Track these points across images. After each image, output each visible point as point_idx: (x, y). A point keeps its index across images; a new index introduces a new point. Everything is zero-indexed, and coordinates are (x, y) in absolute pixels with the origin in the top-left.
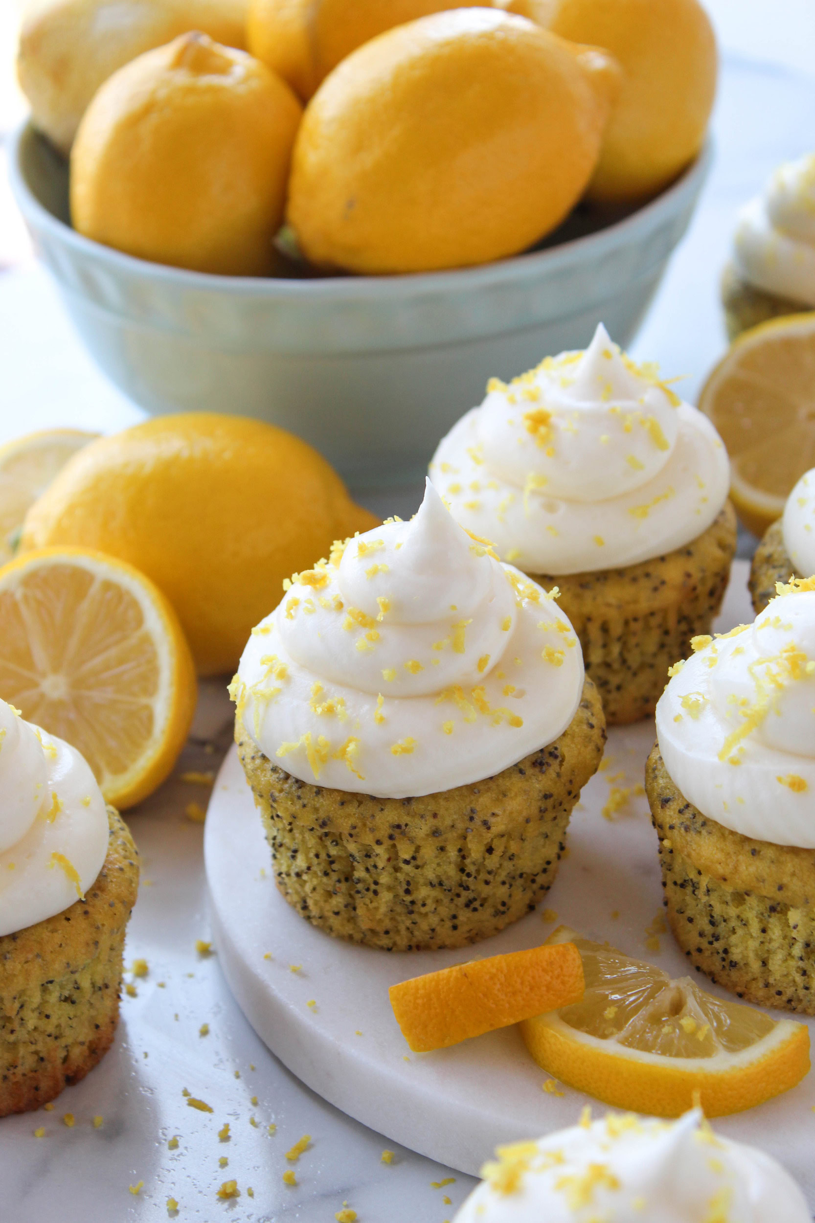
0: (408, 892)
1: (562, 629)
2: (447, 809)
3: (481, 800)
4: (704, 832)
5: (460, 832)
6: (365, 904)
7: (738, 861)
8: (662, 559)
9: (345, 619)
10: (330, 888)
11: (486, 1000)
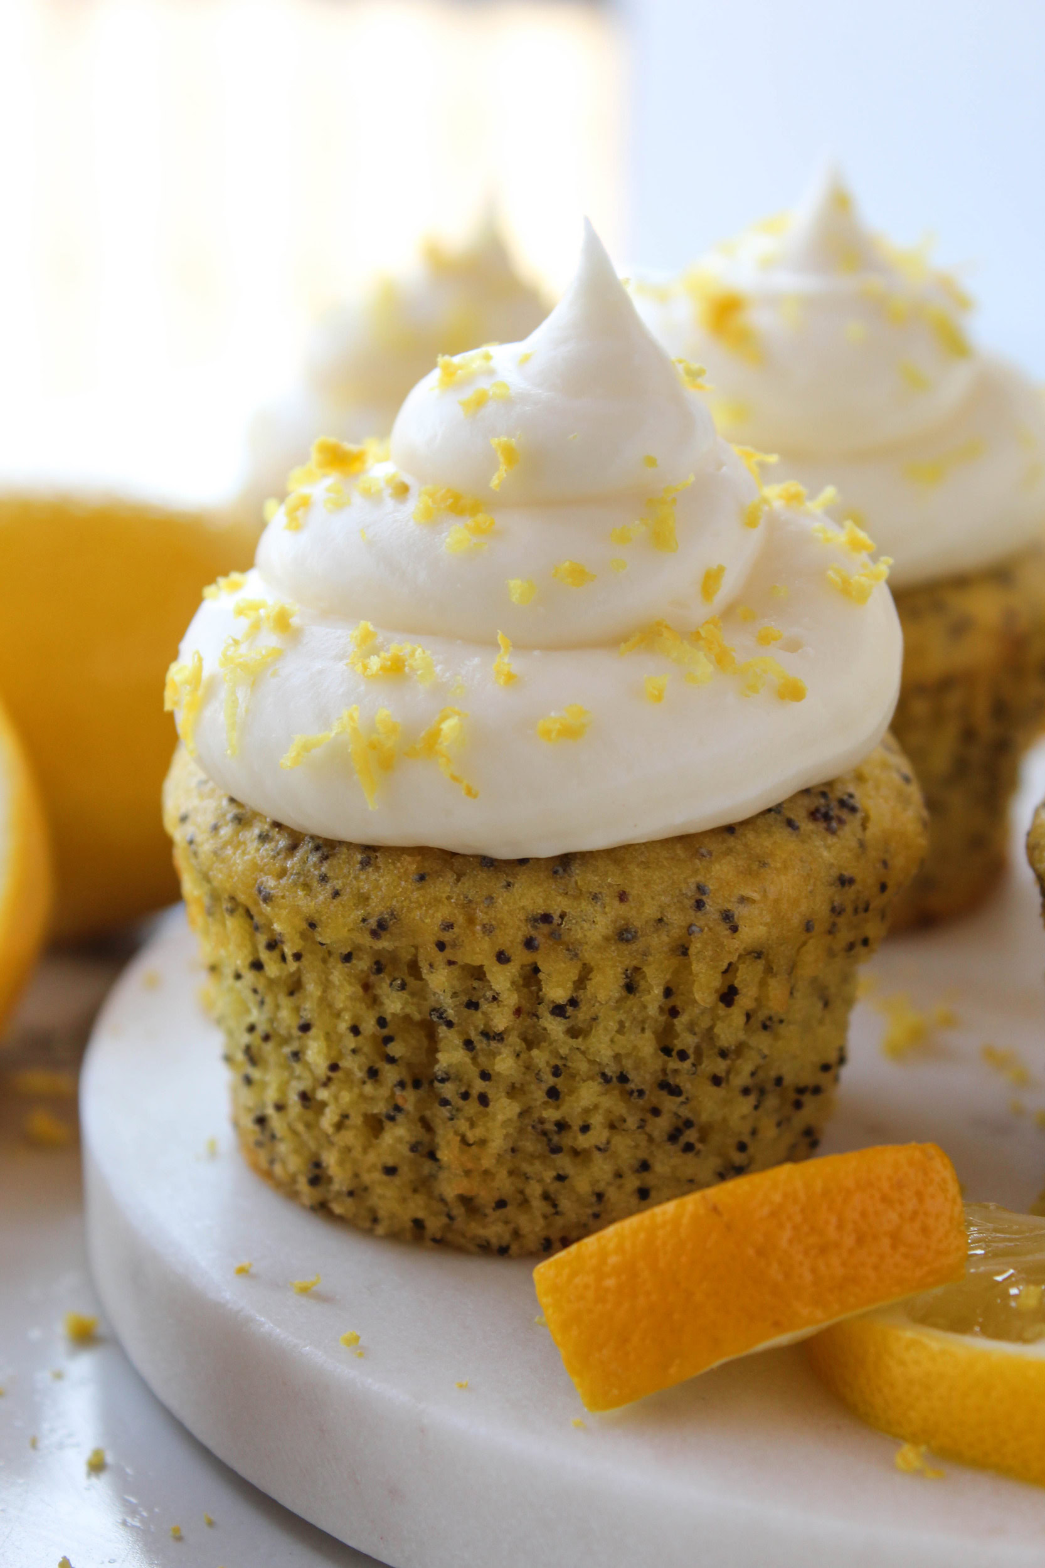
0: (553, 1096)
1: (858, 545)
2: (647, 885)
3: (716, 868)
5: (676, 932)
6: (457, 1134)
9: (416, 507)
10: (380, 1109)
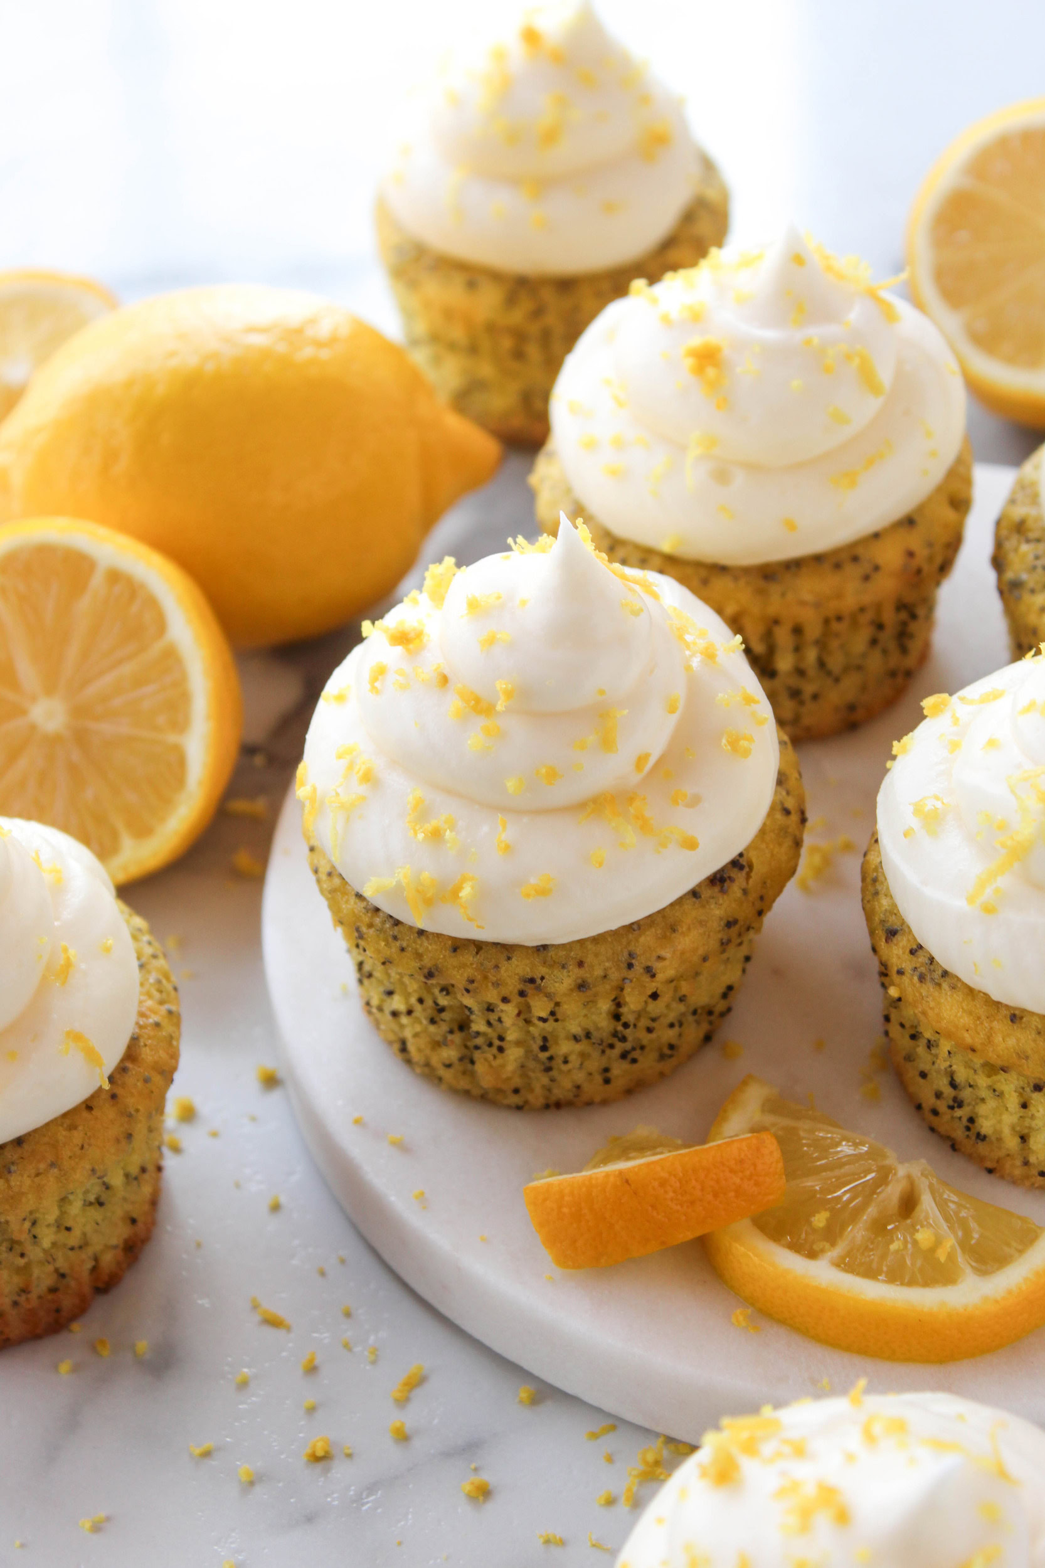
0: (544, 1048)
1: (749, 700)
2: (596, 955)
3: (642, 939)
4: (945, 986)
5: (614, 982)
6: (486, 1060)
7: (991, 1028)
8: (876, 536)
9: (453, 704)
10: (439, 1038)
11: (655, 1214)
